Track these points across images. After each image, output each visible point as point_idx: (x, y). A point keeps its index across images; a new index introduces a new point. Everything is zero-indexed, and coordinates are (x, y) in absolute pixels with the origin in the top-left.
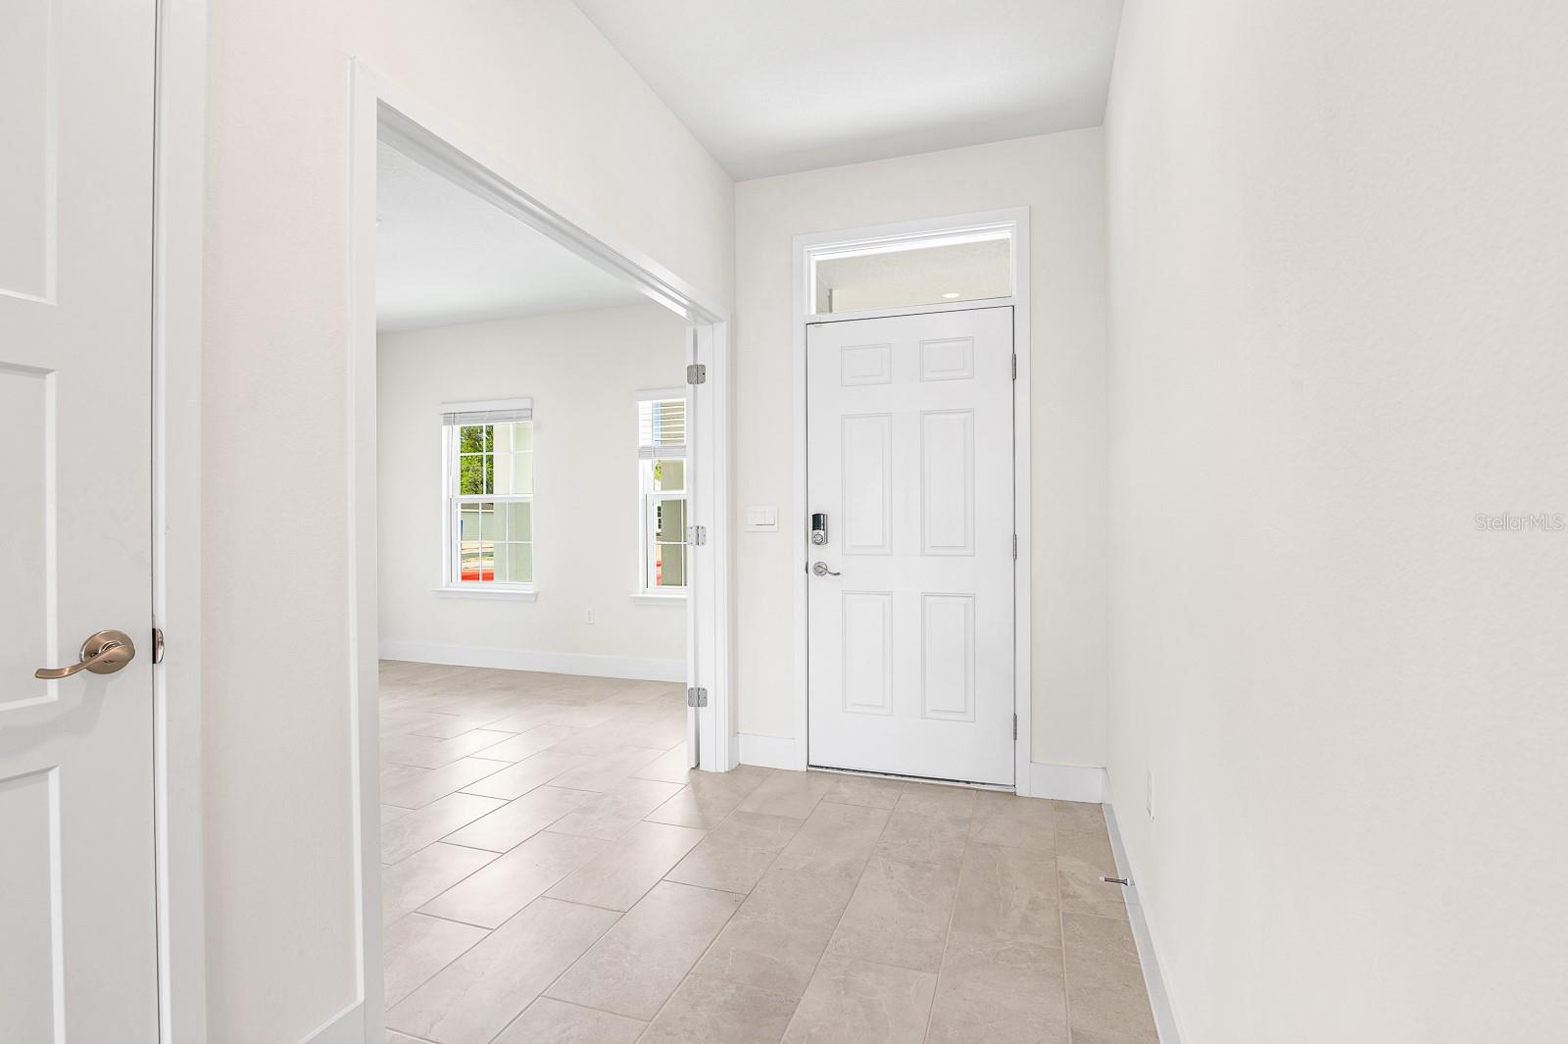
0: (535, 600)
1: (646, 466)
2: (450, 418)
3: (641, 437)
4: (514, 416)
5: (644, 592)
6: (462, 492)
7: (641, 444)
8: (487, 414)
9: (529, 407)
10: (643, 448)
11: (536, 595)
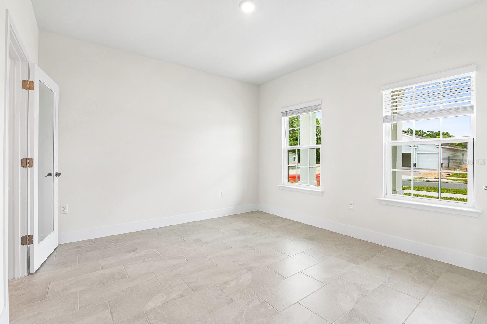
0: (322, 194)
1: (387, 127)
2: (285, 113)
3: (384, 111)
4: (313, 109)
5: (385, 197)
6: (290, 145)
7: (384, 114)
8: (300, 110)
9: (320, 104)
10: (386, 116)
11: (323, 192)
